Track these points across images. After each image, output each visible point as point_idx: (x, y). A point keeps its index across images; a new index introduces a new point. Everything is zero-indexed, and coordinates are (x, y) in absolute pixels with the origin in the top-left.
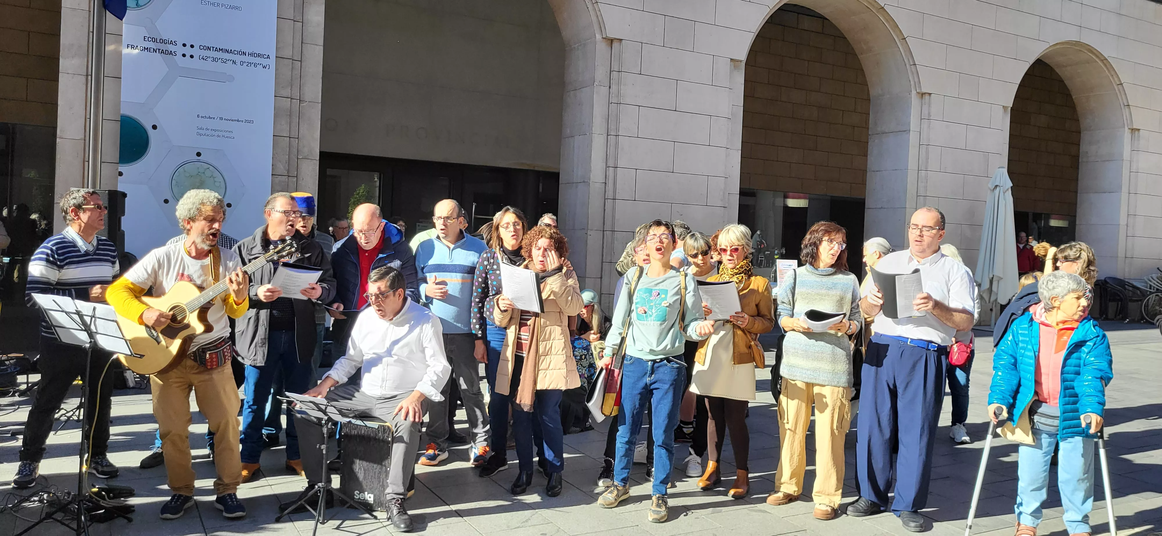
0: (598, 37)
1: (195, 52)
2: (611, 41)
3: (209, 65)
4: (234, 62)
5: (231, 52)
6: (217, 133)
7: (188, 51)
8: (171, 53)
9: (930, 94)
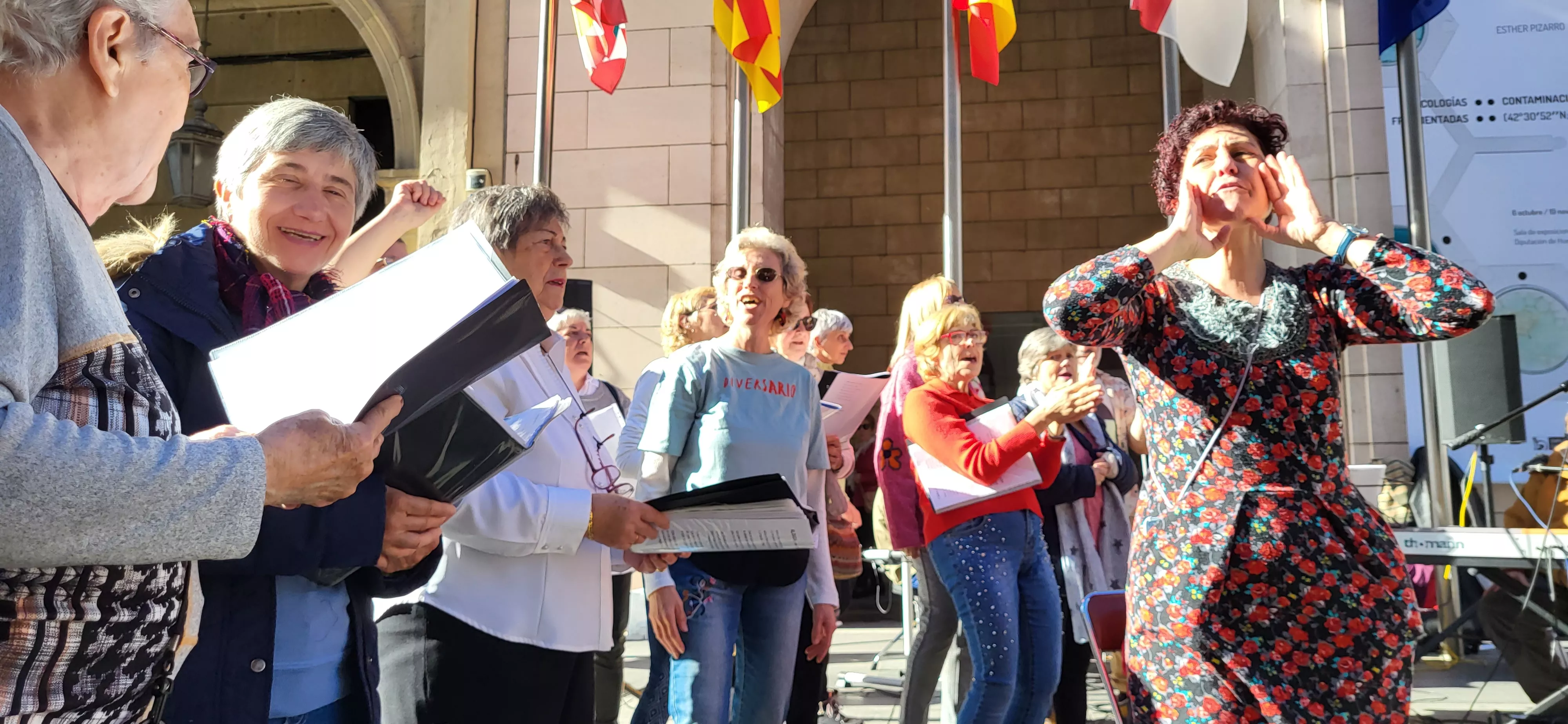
1: (1497, 110)
3: (1521, 128)
5: (1555, 99)
6: (1548, 237)
7: (1486, 110)
8: (1459, 119)
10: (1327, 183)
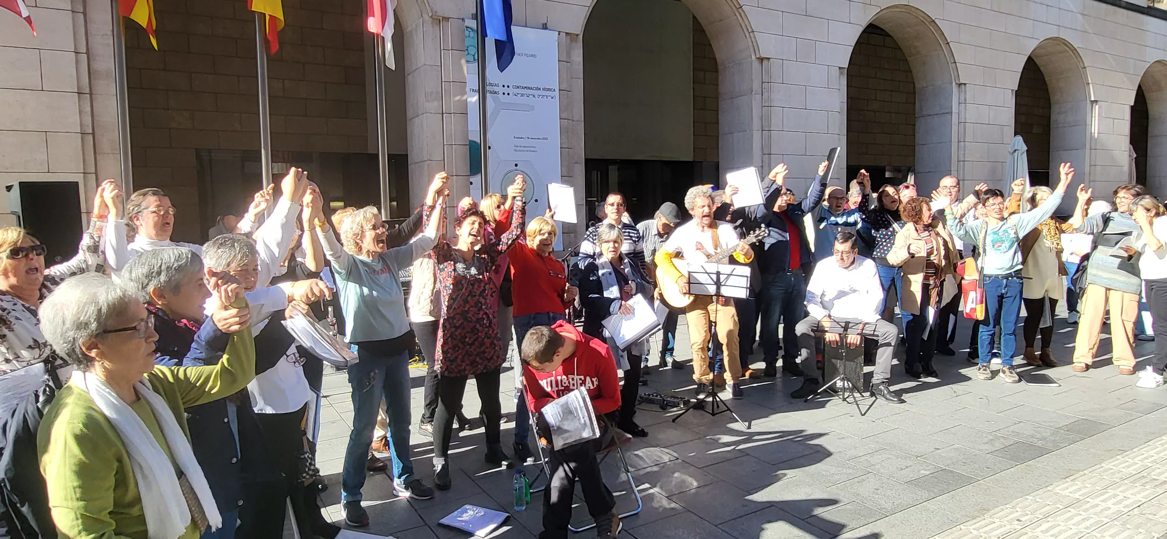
0: (753, 57)
1: (510, 90)
2: (761, 60)
3: (519, 100)
4: (534, 96)
5: (532, 89)
6: (526, 149)
7: (506, 90)
8: (496, 93)
9: (965, 84)
10: (441, 115)
